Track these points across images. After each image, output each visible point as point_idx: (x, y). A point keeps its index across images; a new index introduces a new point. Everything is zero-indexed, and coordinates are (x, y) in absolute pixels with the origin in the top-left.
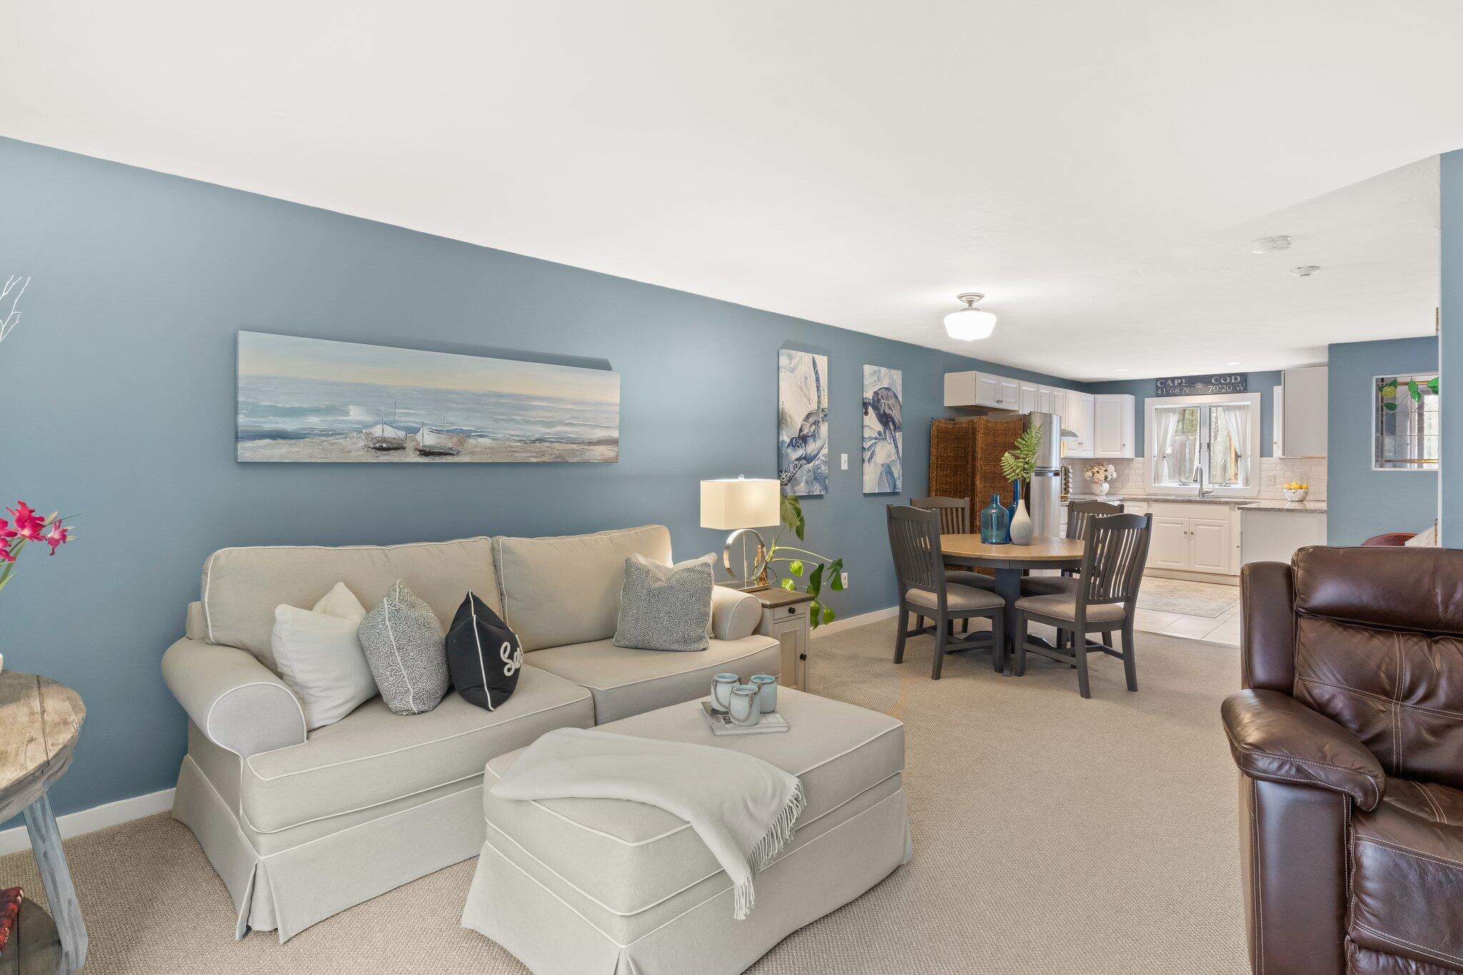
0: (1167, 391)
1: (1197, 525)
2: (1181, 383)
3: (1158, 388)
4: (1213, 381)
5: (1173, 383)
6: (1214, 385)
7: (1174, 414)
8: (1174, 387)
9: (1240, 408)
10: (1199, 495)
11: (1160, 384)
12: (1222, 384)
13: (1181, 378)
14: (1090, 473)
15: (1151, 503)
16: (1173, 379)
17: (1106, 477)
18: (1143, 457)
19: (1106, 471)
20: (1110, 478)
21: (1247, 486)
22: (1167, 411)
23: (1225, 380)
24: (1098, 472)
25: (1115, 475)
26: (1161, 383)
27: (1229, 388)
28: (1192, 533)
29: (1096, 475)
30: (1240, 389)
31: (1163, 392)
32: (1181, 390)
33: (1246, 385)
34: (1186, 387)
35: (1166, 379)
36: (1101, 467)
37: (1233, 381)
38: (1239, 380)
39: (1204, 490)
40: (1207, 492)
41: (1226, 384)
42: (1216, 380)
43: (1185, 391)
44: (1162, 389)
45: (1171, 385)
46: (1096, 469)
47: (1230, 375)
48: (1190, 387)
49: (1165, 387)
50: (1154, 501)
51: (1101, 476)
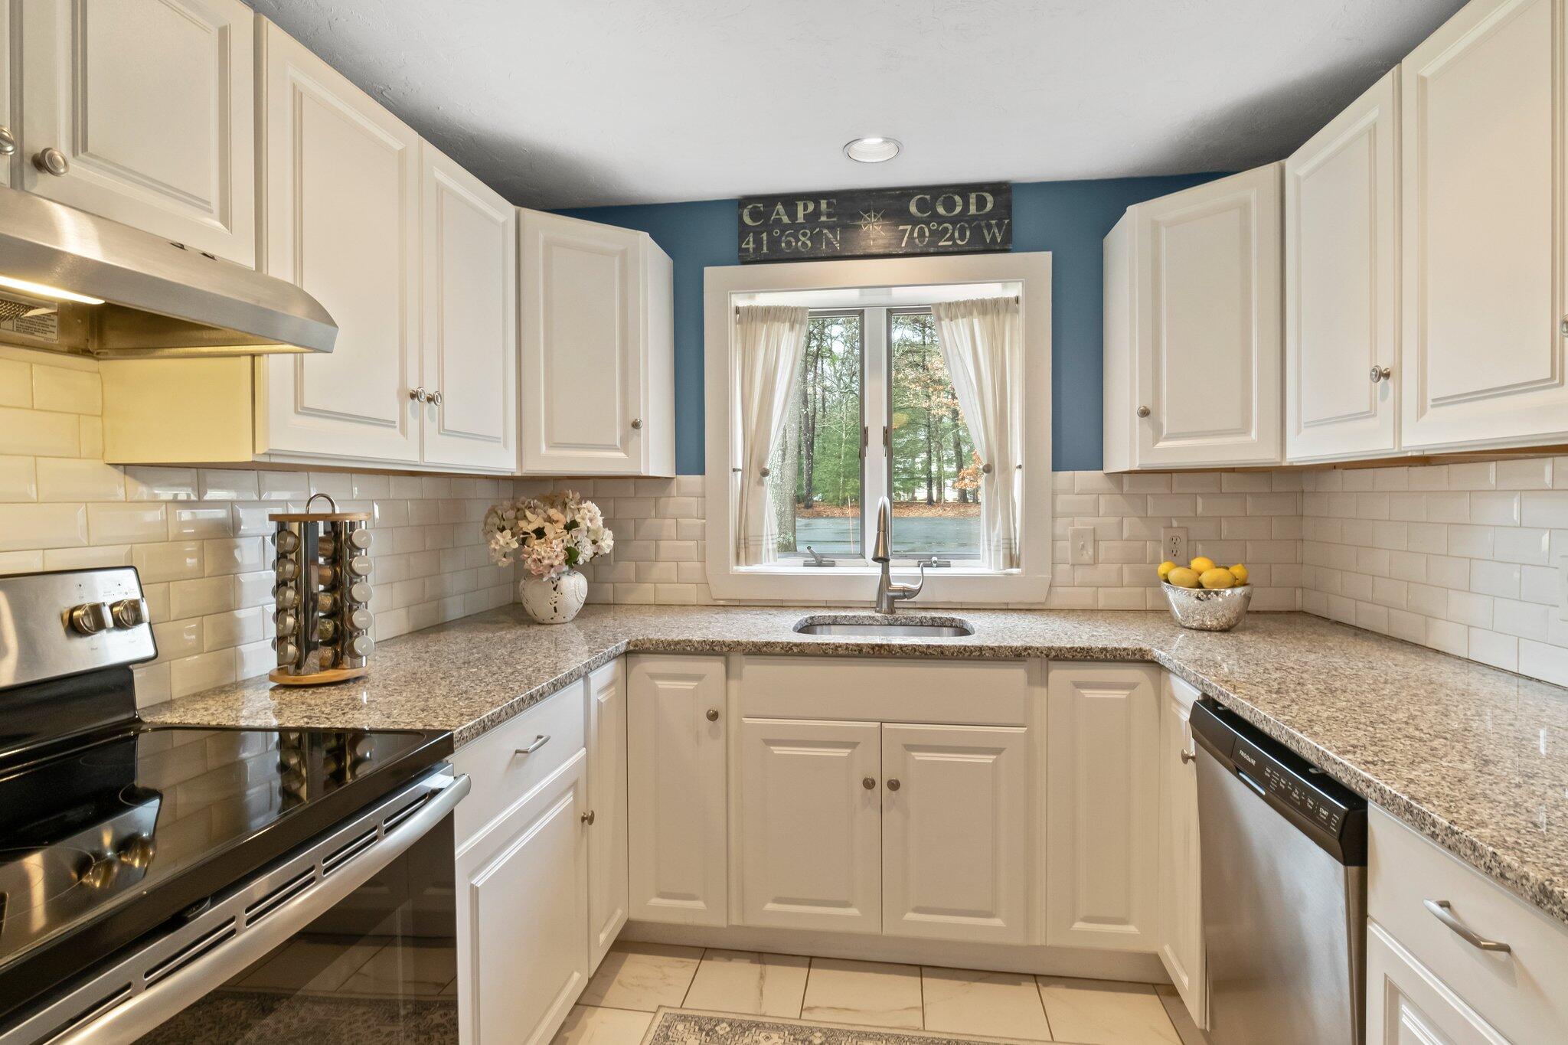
0: (774, 243)
1: (910, 748)
2: (817, 213)
3: (743, 230)
4: (913, 209)
5: (793, 215)
6: (914, 221)
7: (792, 328)
8: (794, 225)
9: (985, 307)
10: (879, 602)
11: (753, 219)
12: (941, 220)
13: (815, 197)
14: (505, 540)
15: (736, 659)
16: (790, 200)
17: (571, 557)
18: (701, 471)
19: (572, 526)
20: (586, 552)
21: (1012, 567)
22: (770, 314)
23: (950, 205)
24: (540, 533)
25: (607, 542)
26: (754, 215)
27: (962, 237)
28: (894, 785)
29: (537, 546)
30: (994, 238)
31: (758, 242)
32: (816, 238)
33: (1010, 224)
34: (832, 228)
35: (770, 200)
36: (553, 512)
37: (973, 210)
38: (989, 206)
39: (896, 585)
40: (907, 593)
41: (954, 221)
42: (922, 206)
43: (829, 243)
44: (758, 235)
45: (786, 219)
46: (534, 521)
47: (964, 190)
48: (845, 228)
49: (768, 227)
50: (749, 653)
51: (551, 550)
